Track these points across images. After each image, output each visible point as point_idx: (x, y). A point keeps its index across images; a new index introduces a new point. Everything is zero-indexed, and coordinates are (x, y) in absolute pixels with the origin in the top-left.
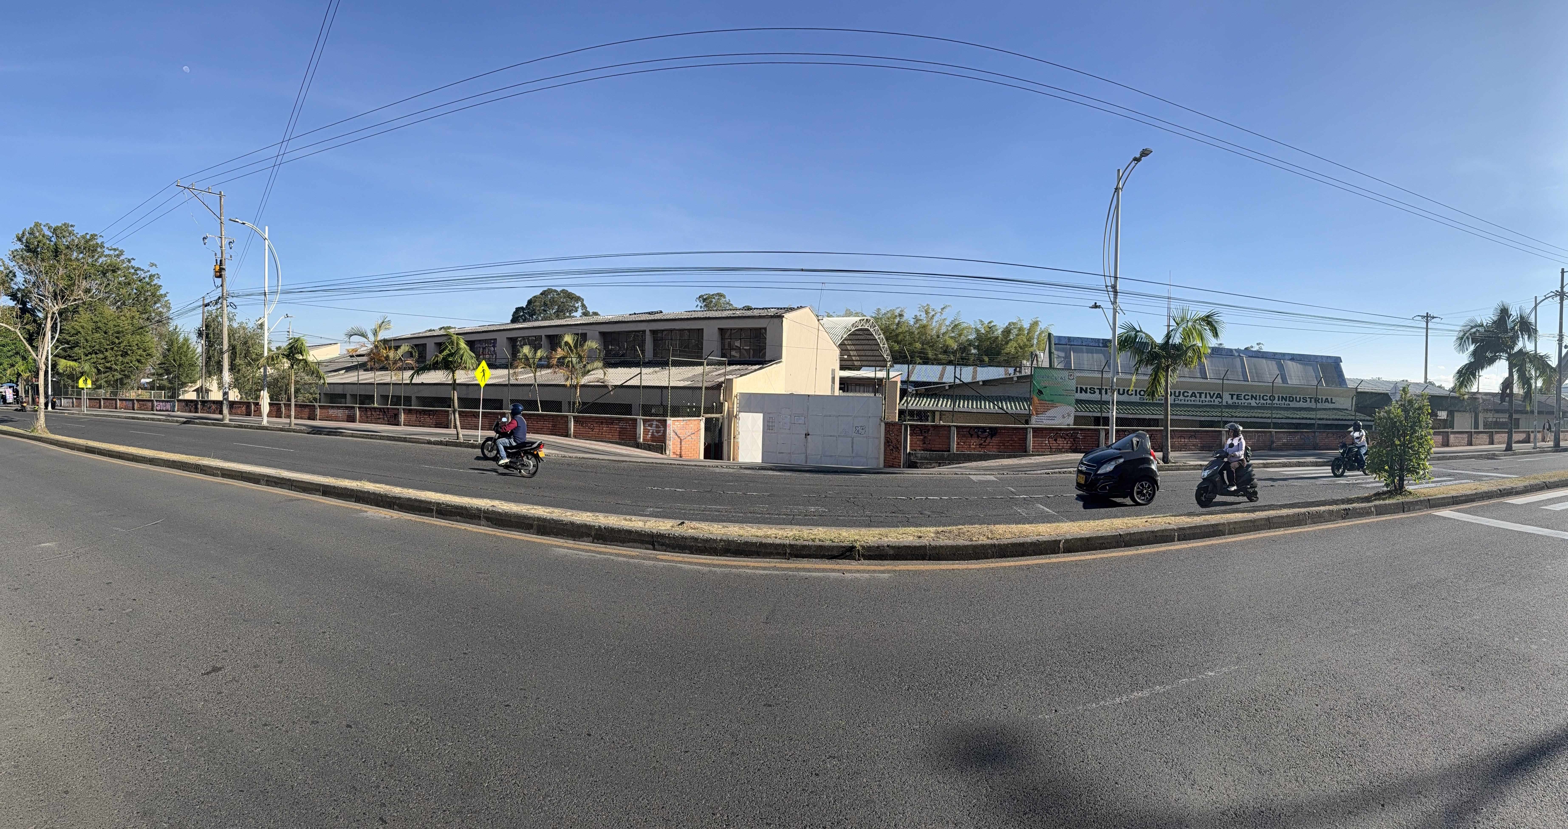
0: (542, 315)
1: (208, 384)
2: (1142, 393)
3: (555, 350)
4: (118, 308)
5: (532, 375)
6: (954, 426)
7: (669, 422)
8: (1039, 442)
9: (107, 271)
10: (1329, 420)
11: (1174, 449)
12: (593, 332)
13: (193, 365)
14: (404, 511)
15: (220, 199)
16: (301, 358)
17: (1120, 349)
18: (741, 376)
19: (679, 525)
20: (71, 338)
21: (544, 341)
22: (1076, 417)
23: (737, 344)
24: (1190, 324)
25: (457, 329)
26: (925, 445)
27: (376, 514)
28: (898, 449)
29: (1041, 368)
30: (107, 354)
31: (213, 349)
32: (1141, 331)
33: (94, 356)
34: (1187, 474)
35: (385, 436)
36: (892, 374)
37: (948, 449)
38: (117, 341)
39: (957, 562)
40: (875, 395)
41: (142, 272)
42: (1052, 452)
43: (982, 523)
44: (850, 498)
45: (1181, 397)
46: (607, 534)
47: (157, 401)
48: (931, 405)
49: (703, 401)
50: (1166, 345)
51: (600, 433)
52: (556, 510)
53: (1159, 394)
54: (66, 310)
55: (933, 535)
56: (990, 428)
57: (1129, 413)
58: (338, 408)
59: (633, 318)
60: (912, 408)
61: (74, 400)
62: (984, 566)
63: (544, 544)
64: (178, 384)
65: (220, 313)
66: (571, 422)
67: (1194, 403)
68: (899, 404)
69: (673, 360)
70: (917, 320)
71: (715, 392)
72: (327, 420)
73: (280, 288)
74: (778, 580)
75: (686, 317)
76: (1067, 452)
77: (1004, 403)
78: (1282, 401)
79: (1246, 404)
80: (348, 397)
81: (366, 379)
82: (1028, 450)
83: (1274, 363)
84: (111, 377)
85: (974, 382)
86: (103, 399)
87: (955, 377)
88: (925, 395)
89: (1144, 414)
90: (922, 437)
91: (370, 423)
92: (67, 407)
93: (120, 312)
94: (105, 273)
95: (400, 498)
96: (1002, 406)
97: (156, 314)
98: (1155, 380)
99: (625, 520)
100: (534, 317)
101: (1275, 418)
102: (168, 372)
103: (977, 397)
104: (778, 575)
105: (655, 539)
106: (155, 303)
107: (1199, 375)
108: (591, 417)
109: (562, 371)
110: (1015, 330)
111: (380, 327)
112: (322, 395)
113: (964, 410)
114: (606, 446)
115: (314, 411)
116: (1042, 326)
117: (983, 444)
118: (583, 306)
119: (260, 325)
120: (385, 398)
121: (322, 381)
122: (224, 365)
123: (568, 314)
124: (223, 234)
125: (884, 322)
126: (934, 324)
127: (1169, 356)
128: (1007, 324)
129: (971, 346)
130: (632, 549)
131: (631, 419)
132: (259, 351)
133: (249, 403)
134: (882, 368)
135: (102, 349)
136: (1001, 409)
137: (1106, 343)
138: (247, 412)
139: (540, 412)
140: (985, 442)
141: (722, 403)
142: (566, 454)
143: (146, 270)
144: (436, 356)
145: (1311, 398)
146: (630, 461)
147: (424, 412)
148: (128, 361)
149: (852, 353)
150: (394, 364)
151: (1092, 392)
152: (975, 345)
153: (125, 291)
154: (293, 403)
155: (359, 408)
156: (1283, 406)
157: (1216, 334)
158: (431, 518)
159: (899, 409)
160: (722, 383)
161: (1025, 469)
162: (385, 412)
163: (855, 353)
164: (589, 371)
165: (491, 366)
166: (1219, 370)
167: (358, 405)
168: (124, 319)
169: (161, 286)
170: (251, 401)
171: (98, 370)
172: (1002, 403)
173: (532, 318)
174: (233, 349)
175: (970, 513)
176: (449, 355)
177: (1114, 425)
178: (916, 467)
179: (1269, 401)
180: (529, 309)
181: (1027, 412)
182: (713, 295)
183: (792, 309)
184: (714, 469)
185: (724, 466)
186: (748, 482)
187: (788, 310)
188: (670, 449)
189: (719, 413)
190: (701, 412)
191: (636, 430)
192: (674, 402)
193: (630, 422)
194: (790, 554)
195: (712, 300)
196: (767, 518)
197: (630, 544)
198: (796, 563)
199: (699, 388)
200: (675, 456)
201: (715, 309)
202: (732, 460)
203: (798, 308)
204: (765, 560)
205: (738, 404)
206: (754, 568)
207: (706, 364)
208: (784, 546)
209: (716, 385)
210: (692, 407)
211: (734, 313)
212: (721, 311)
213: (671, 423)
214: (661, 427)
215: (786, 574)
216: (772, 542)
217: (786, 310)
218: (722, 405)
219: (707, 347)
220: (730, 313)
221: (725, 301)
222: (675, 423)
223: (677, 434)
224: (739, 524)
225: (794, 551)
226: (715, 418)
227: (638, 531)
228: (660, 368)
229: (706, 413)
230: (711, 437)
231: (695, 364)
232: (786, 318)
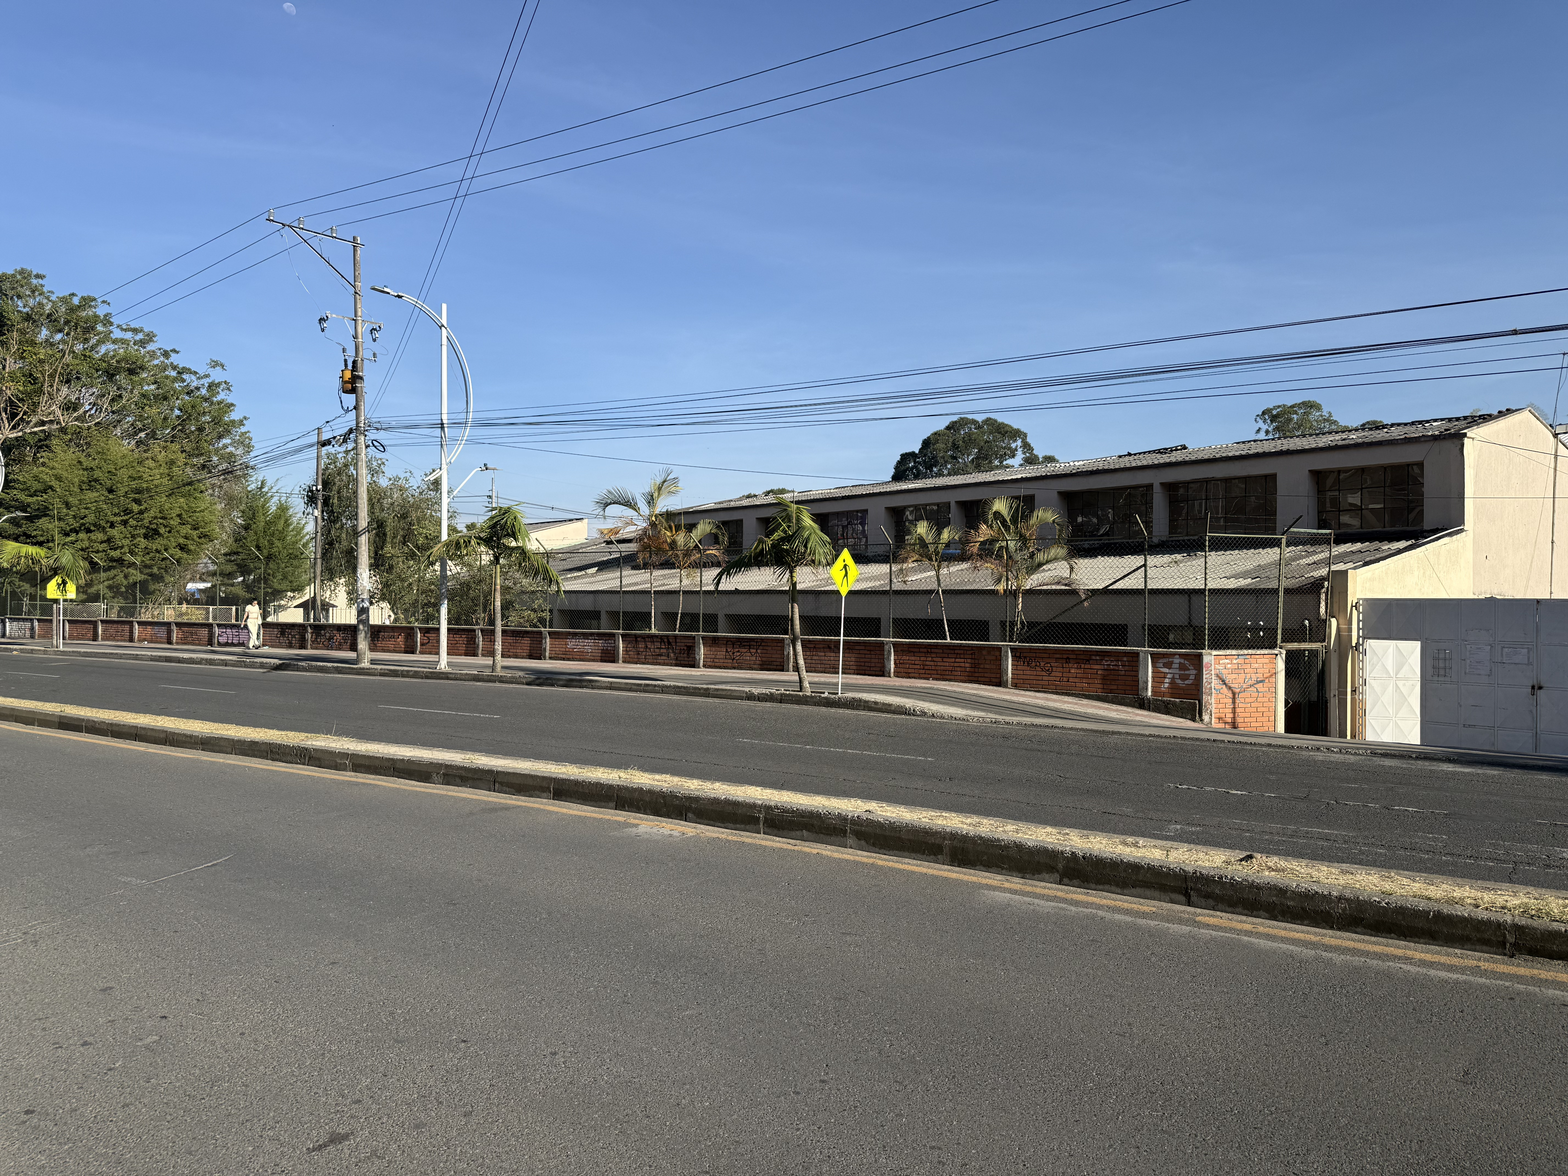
0: (949, 466)
1: (328, 593)
3: (976, 528)
4: (139, 443)
5: (933, 573)
7: (1206, 659)
9: (118, 370)
12: (1048, 493)
13: (296, 556)
14: (706, 822)
15: (355, 251)
16: (514, 544)
18: (1366, 564)
19: (1241, 860)
20: (30, 500)
21: (954, 513)
23: (1354, 499)
25: (796, 494)
27: (655, 830)
30: (114, 532)
31: (338, 526)
33: (82, 535)
35: (670, 686)
38: (136, 508)
41: (193, 377)
46: (1090, 868)
47: (219, 626)
49: (1280, 616)
51: (1065, 679)
52: (985, 821)
54: (20, 442)
58: (586, 636)
59: (1126, 462)
61: (36, 623)
63: (967, 883)
64: (266, 594)
65: (353, 459)
66: (1007, 659)
69: (1213, 537)
71: (1309, 598)
72: (564, 659)
73: (471, 415)
74: (1488, 997)
75: (1237, 454)
80: (604, 617)
81: (636, 584)
84: (120, 578)
86: (102, 621)
91: (644, 663)
92: (19, 638)
93: (145, 451)
94: (113, 375)
95: (697, 799)
97: (222, 457)
99: (1125, 844)
100: (935, 469)
102: (244, 570)
104: (1488, 987)
105: (1190, 884)
106: (220, 437)
108: (1045, 650)
109: (989, 565)
111: (660, 489)
112: (556, 613)
114: (1076, 704)
115: (540, 643)
118: (1027, 446)
119: (433, 484)
120: (669, 618)
121: (554, 588)
122: (360, 556)
123: (997, 463)
124: (359, 314)
130: (1142, 900)
131: (1126, 653)
132: (431, 531)
133: (412, 628)
135: (103, 523)
138: (406, 646)
139: (949, 640)
141: (1325, 621)
142: (1000, 718)
143: (201, 373)
144: (761, 541)
146: (1127, 733)
147: (740, 642)
148: (159, 547)
150: (685, 555)
153: (155, 410)
154: (499, 629)
155: (623, 636)
158: (755, 835)
160: (1323, 579)
162: (669, 643)
164: (1040, 565)
165: (859, 559)
167: (621, 631)
168: (150, 463)
169: (232, 405)
170: (416, 624)
171: (93, 565)
173: (931, 471)
174: (379, 528)
176: (782, 540)
180: (925, 456)
182: (1293, 406)
183: (1486, 418)
184: (1311, 753)
185: (1335, 750)
186: (1392, 783)
187: (1475, 421)
188: (1211, 711)
189: (1316, 642)
190: (1277, 640)
191: (1138, 674)
192: (1216, 621)
193: (1125, 659)
194: (1514, 944)
195: (1292, 416)
196: (1446, 862)
197: (1138, 890)
198: (1533, 967)
199: (1271, 591)
200: (1222, 726)
201: (1297, 433)
202: (1349, 737)
203: (1501, 414)
204: (1451, 950)
205: (1361, 623)
206: (1423, 963)
207: (1286, 543)
208: (1499, 925)
209: (1309, 584)
210: (1257, 629)
211: (1344, 437)
212: (1314, 436)
213: (1211, 661)
214: (1189, 670)
215: (1508, 987)
216: (1466, 915)
217: (1470, 420)
218: (1323, 624)
219: (1285, 508)
220: (1337, 438)
221: (1321, 416)
222: (1221, 662)
223: (1225, 684)
224: (1379, 869)
225: (1526, 940)
226: (1308, 650)
227: (1154, 866)
228: (1185, 555)
229: (1288, 642)
230: (1300, 686)
231: (1257, 545)
232: (1473, 439)
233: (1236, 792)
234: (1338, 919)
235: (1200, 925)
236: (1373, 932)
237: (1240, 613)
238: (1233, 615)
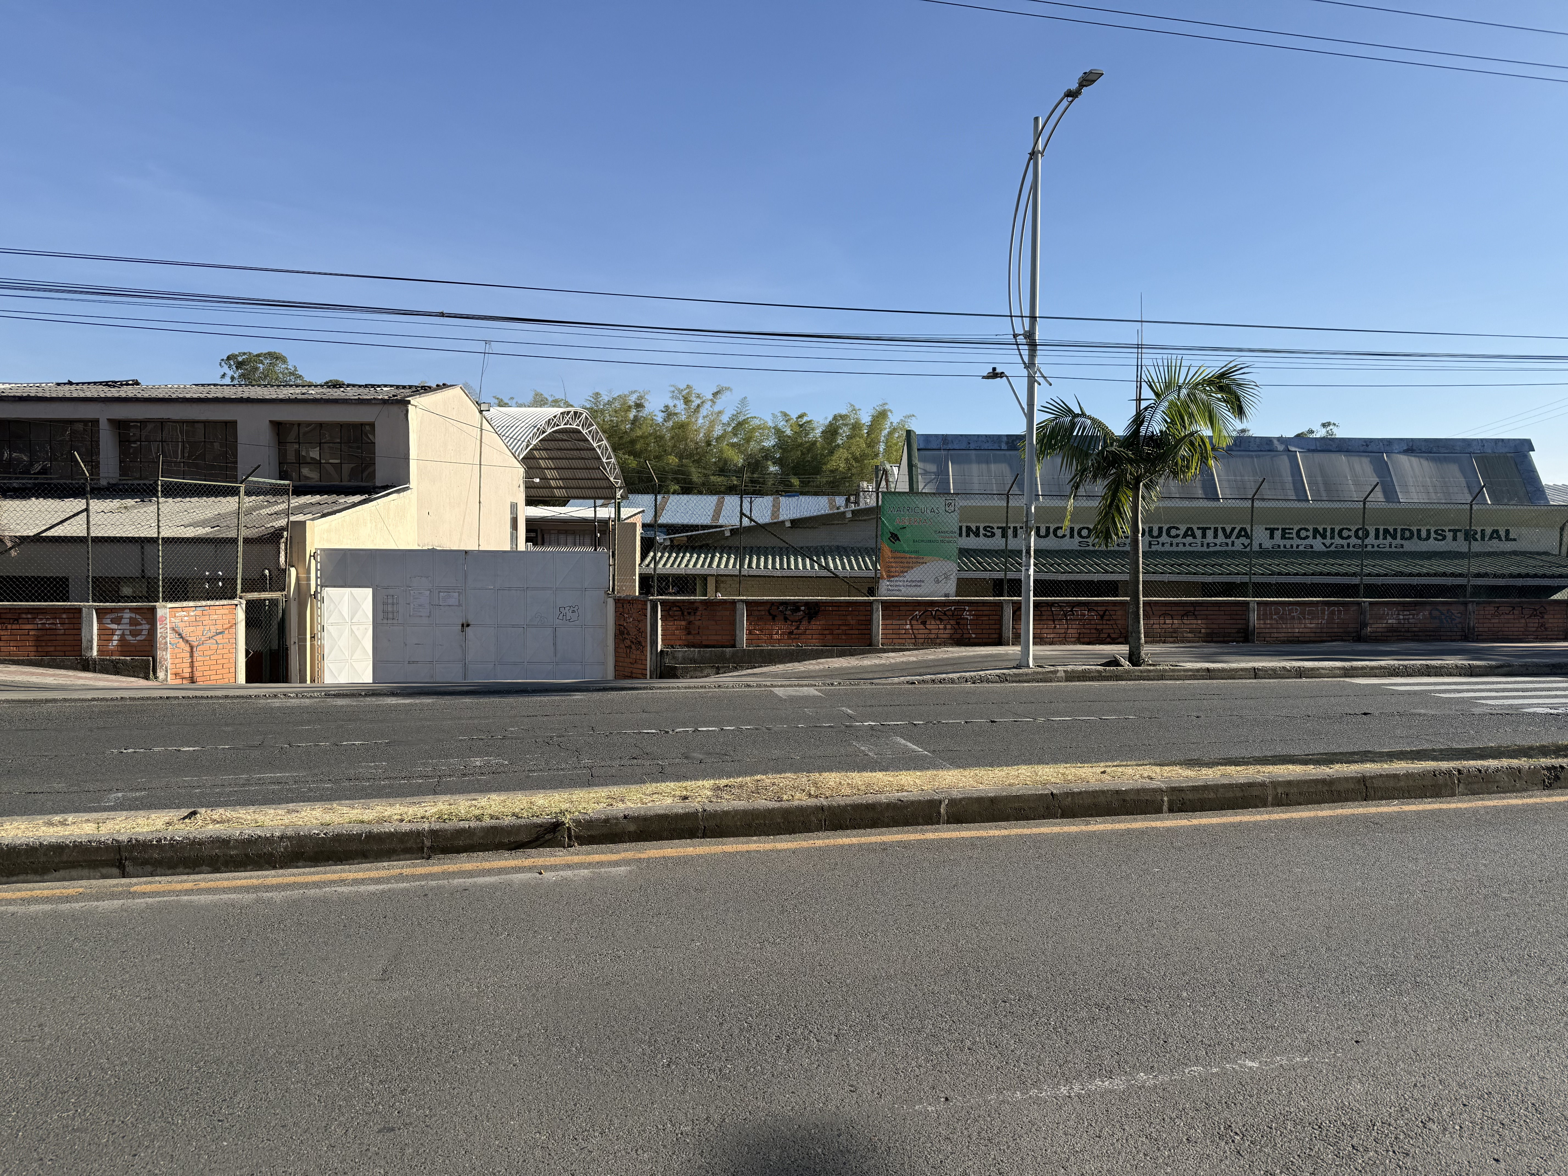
2: (1085, 533)
6: (742, 601)
7: (160, 613)
8: (894, 627)
10: (1503, 576)
11: (1152, 638)
17: (1042, 452)
18: (324, 516)
19: (184, 818)
22: (960, 581)
23: (315, 454)
24: (1184, 392)
26: (690, 637)
28: (639, 645)
29: (895, 493)
32: (1083, 415)
34: (1180, 687)
36: (625, 512)
37: (732, 642)
39: (755, 838)
40: (595, 550)
42: (918, 644)
43: (796, 768)
44: (552, 738)
45: (1164, 538)
48: (699, 566)
49: (240, 566)
50: (1133, 439)
53: (1120, 533)
55: (709, 793)
56: (807, 604)
57: (1058, 572)
59: (66, 392)
60: (664, 572)
62: (805, 844)
67: (1191, 549)
68: (640, 565)
69: (166, 482)
70: (669, 413)
71: (269, 548)
74: (407, 898)
75: (195, 396)
76: (945, 644)
77: (830, 559)
78: (1385, 538)
79: (1301, 548)
82: (874, 642)
83: (1365, 461)
85: (775, 523)
87: (742, 514)
88: (687, 547)
89: (1090, 572)
90: (683, 623)
96: (827, 563)
98: (1112, 508)
99: (50, 824)
101: (1369, 575)
103: (781, 549)
104: (408, 890)
105: (125, 854)
107: (1200, 493)
110: (845, 429)
113: (759, 573)
116: (894, 418)
117: (795, 631)
125: (608, 418)
126: (700, 421)
127: (1140, 458)
128: (830, 418)
129: (767, 459)
130: (66, 883)
131: (67, 610)
134: (606, 502)
136: (825, 568)
137: (1013, 442)
140: (798, 628)
141: (284, 571)
145: (1455, 532)
146: (65, 700)
149: (548, 474)
151: (989, 534)
152: (775, 458)
156: (1387, 549)
157: (1239, 411)
159: (640, 575)
160: (284, 528)
161: (871, 676)
163: (555, 474)
166: (1242, 481)
172: (826, 559)
175: (776, 753)
177: (1032, 593)
178: (675, 676)
179: (1353, 541)
181: (871, 574)
182: (258, 355)
183: (425, 389)
184: (269, 701)
185: (292, 695)
186: (343, 720)
187: (418, 391)
188: (166, 668)
189: (276, 591)
190: (236, 590)
191: (81, 632)
192: (171, 571)
193: (64, 616)
194: (431, 848)
195: (258, 365)
196: (384, 786)
197: (62, 873)
198: (444, 864)
199: (229, 541)
200: (179, 681)
201: (262, 383)
202: (308, 682)
203: (439, 387)
204: (379, 864)
205: (319, 572)
206: (356, 882)
207: (245, 492)
208: (419, 834)
209: (268, 534)
210: (215, 579)
211: (304, 391)
212: (275, 387)
213: (166, 614)
214: (141, 624)
215: (424, 886)
216: (393, 830)
217: (414, 389)
218: (283, 573)
219: (245, 458)
220: (297, 392)
221: (287, 369)
222: (177, 615)
223: (182, 637)
224: (323, 803)
225: (439, 842)
226: (268, 600)
227: (81, 842)
228: (138, 500)
229: (248, 592)
230: (261, 635)
231: (219, 493)
232: (416, 406)
233: (188, 749)
234: (280, 857)
235: (134, 895)
236: (313, 864)
237: (197, 563)
238: (190, 566)
